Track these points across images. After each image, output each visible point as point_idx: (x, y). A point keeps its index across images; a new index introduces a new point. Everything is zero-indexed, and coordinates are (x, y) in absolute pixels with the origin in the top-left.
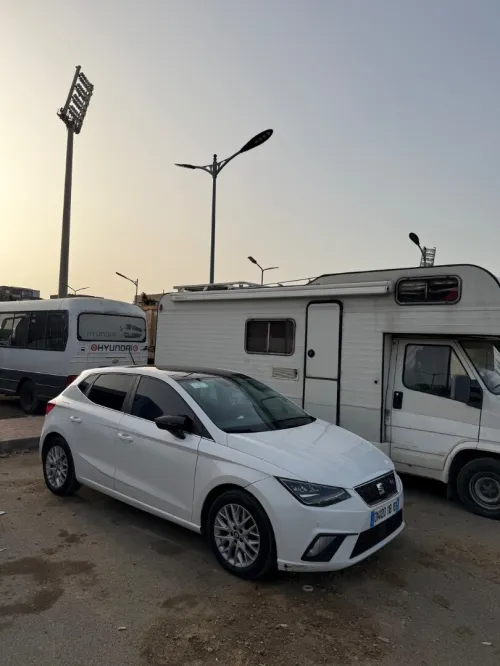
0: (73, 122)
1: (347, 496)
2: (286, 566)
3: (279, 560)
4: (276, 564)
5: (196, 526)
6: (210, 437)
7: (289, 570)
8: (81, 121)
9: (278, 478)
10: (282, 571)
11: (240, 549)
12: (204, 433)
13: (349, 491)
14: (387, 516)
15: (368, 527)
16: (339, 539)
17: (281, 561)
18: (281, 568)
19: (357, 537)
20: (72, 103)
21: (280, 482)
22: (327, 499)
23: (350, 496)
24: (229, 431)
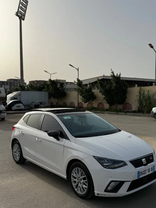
0: (21, 17)
1: (125, 164)
2: (98, 194)
3: (95, 191)
4: (94, 193)
5: (65, 176)
6: (69, 140)
7: (99, 196)
8: (24, 16)
9: (94, 157)
10: (97, 196)
11: (79, 187)
12: (67, 138)
13: (126, 162)
14: (147, 174)
15: (136, 178)
16: (121, 183)
17: (96, 192)
18: (96, 195)
19: (130, 182)
20: (20, 10)
21: (95, 158)
22: (116, 166)
23: (127, 165)
24: (76, 137)
